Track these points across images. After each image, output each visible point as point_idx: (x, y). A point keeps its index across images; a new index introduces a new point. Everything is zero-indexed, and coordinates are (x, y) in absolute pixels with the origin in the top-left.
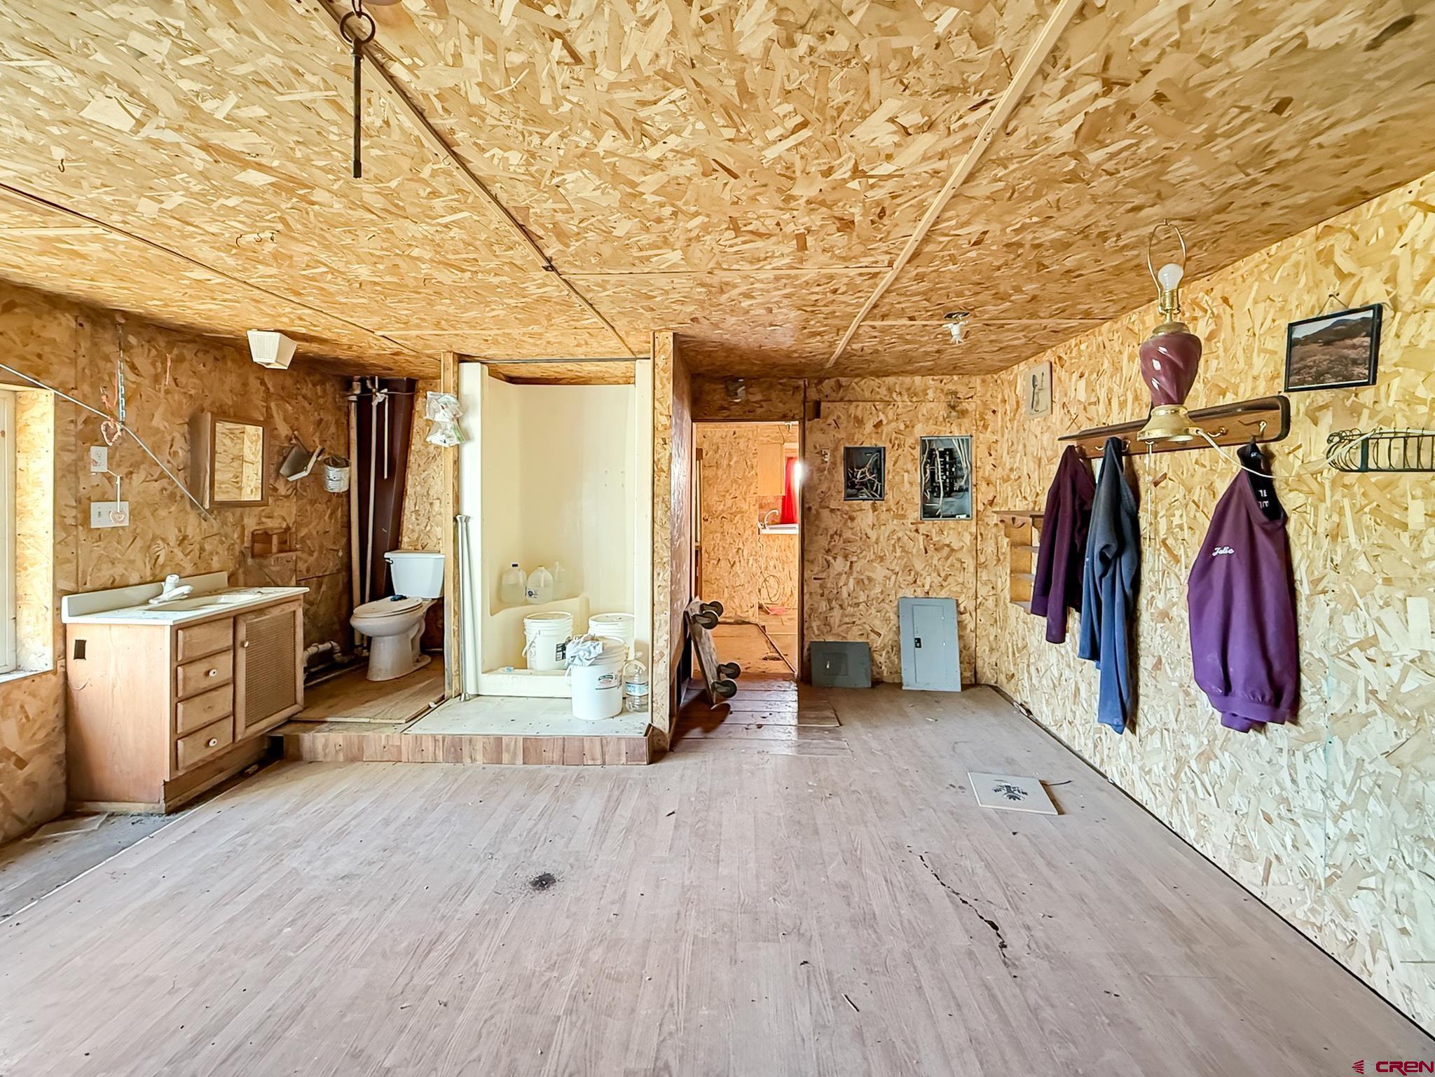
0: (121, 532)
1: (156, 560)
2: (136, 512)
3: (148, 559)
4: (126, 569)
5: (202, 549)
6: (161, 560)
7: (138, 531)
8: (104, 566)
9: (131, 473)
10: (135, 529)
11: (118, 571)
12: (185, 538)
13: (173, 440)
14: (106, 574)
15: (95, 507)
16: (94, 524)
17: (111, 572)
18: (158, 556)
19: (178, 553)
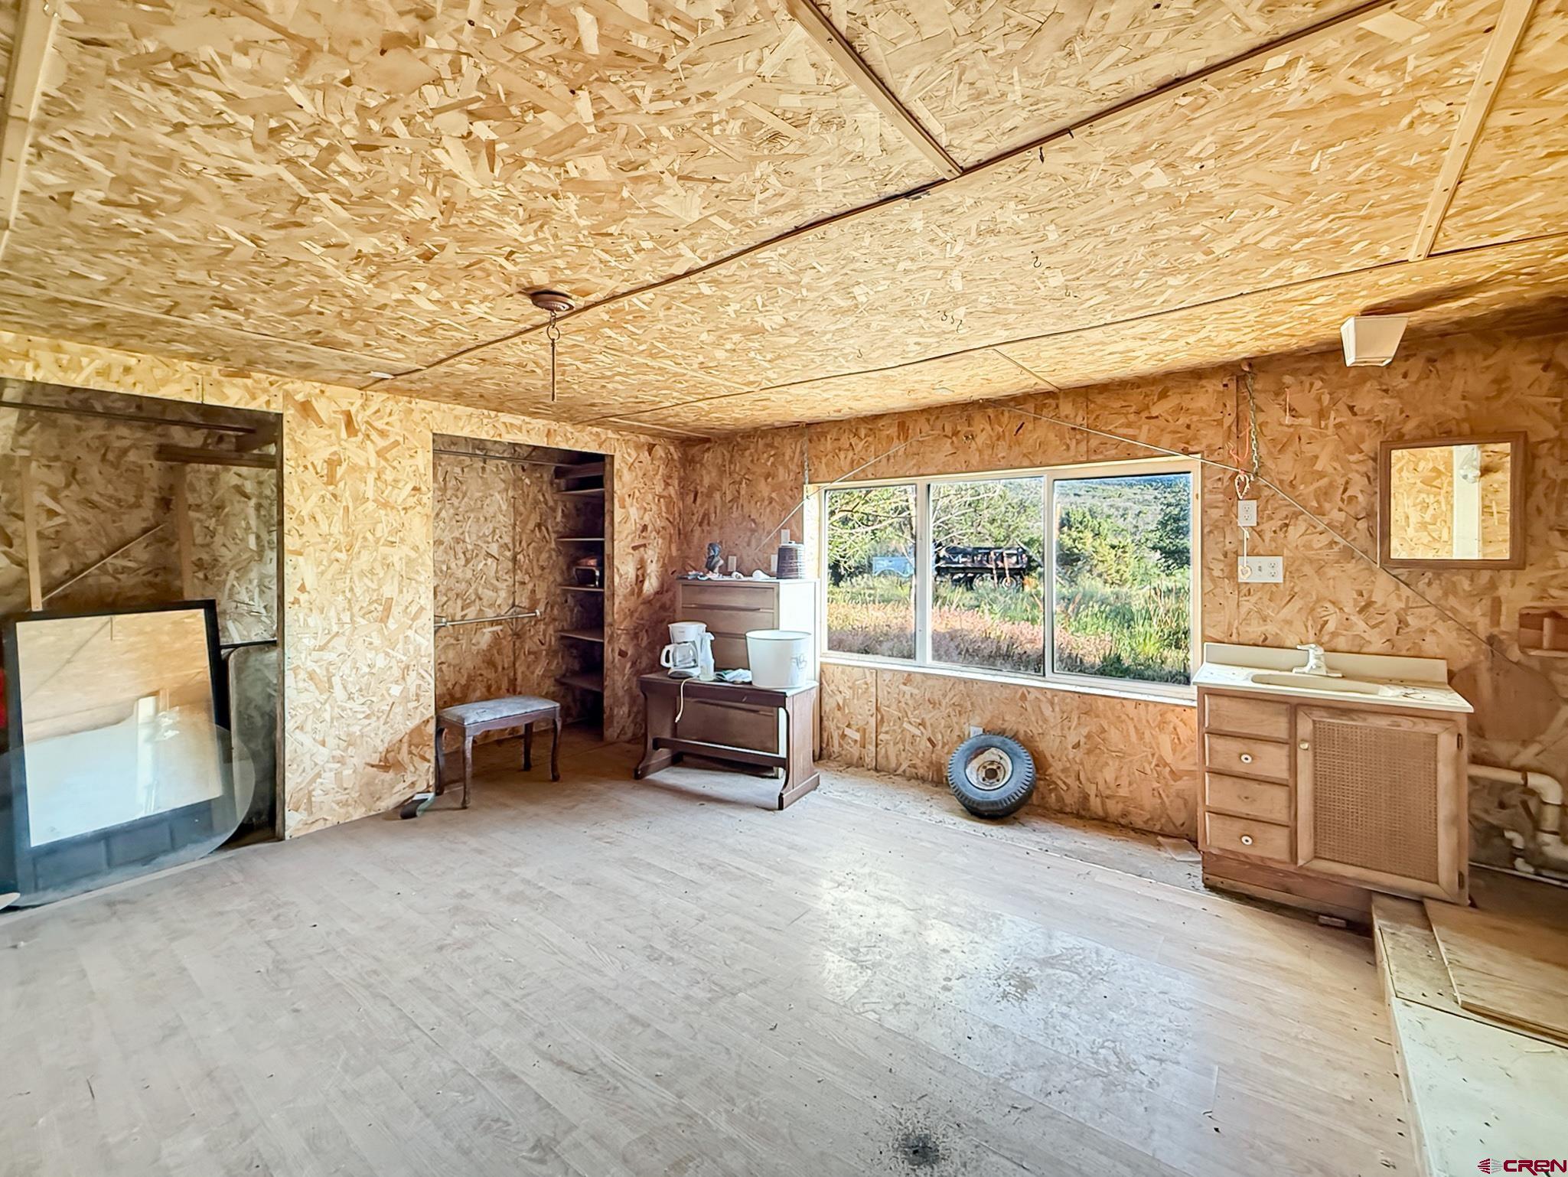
0: (1274, 589)
1: (1323, 626)
2: (1293, 569)
3: (1310, 623)
4: (1281, 630)
5: (1402, 622)
6: (1331, 627)
7: (1296, 590)
8: (1254, 622)
9: (1287, 525)
10: (1293, 587)
11: (1271, 629)
12: (1369, 604)
13: (1347, 483)
14: (1255, 630)
15: (1243, 561)
16: (1242, 579)
17: (1263, 629)
18: (1326, 622)
19: (1360, 624)
